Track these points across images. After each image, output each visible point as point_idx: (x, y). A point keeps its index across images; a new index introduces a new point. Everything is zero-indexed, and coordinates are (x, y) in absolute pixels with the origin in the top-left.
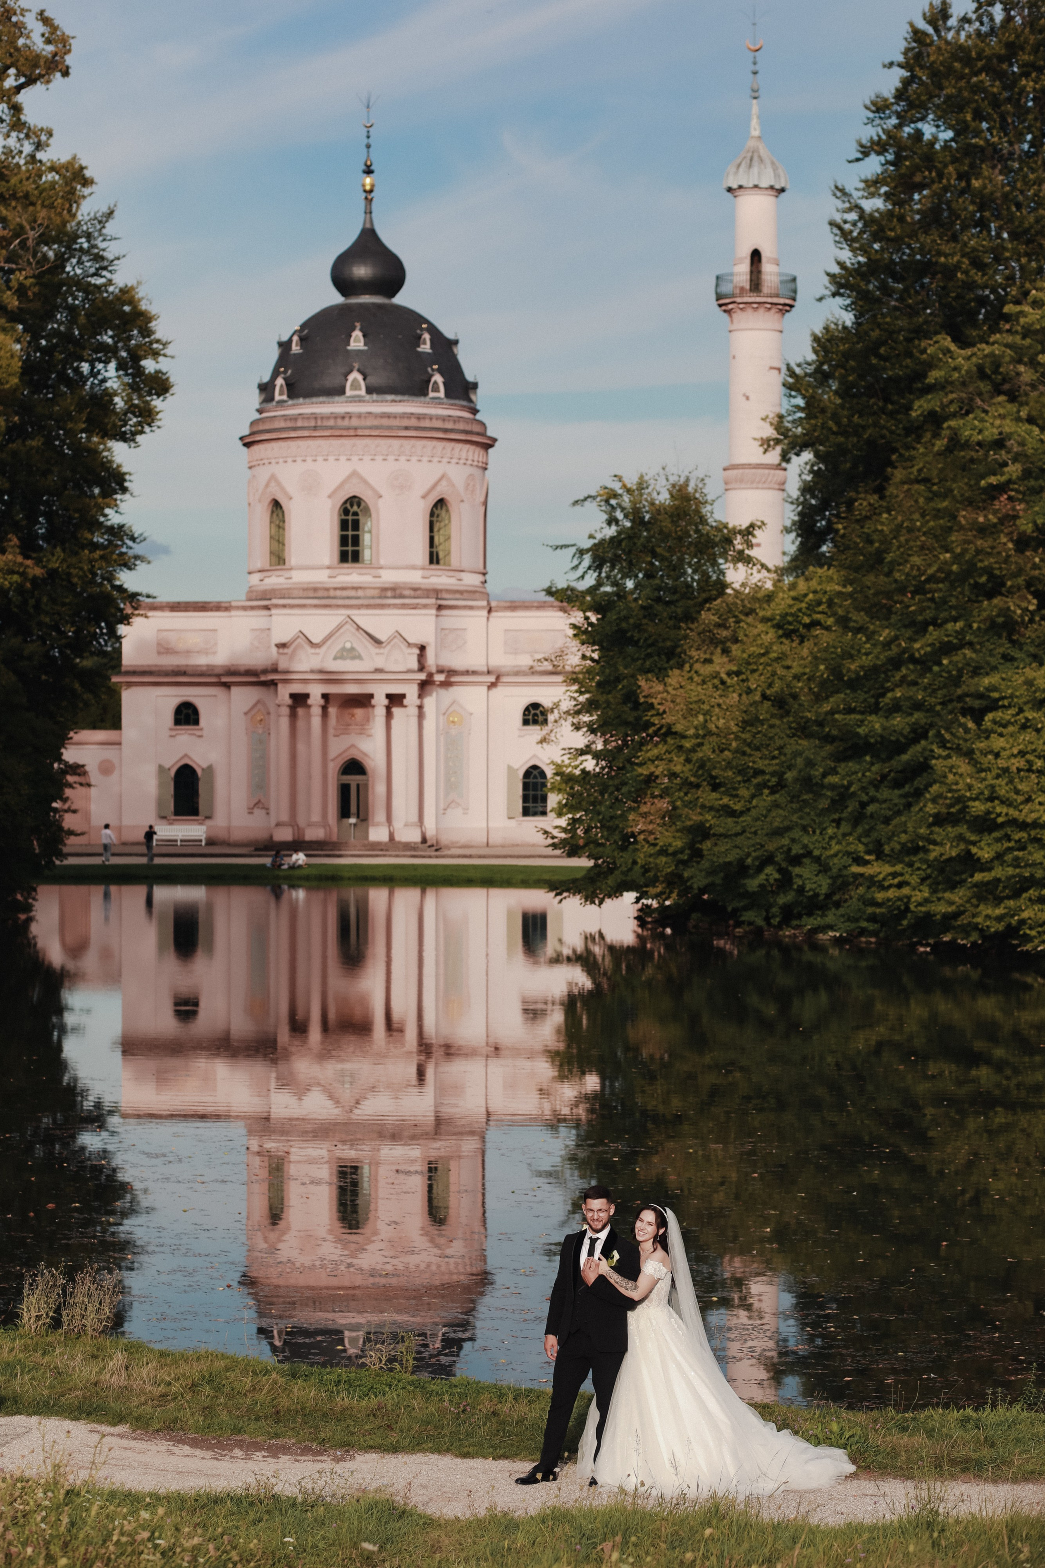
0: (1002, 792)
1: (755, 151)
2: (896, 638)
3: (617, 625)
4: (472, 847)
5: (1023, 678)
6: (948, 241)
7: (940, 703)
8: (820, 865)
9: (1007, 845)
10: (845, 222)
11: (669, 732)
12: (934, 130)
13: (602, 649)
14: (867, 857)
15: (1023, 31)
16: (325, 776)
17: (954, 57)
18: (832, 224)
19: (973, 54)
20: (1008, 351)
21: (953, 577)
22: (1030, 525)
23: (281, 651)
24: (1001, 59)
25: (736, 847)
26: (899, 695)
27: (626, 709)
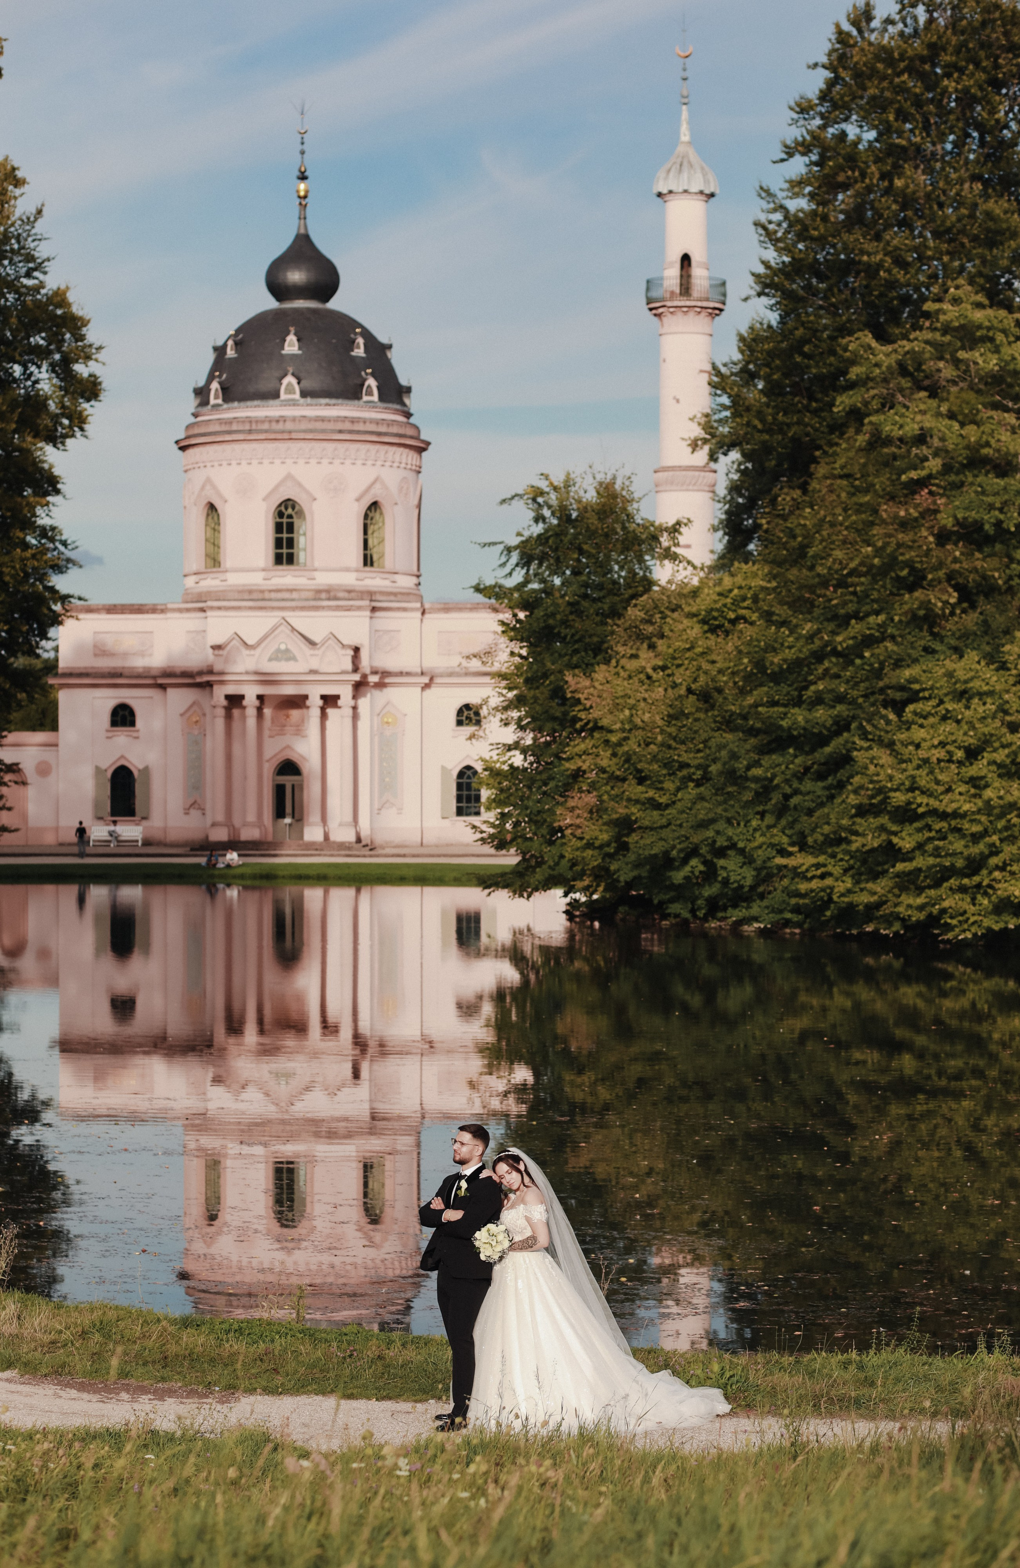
0: (922, 783)
1: (685, 156)
2: (819, 631)
3: (545, 621)
4: (406, 846)
5: (943, 670)
6: (871, 240)
7: (862, 696)
8: (745, 857)
9: (927, 834)
10: (770, 222)
11: (595, 727)
12: (858, 130)
13: (531, 646)
14: (791, 849)
15: (945, 32)
16: (260, 777)
17: (877, 58)
18: (757, 224)
19: (896, 55)
20: (928, 348)
21: (874, 571)
22: (951, 519)
23: (216, 652)
24: (923, 59)
25: (661, 839)
26: (821, 687)
27: (554, 704)
